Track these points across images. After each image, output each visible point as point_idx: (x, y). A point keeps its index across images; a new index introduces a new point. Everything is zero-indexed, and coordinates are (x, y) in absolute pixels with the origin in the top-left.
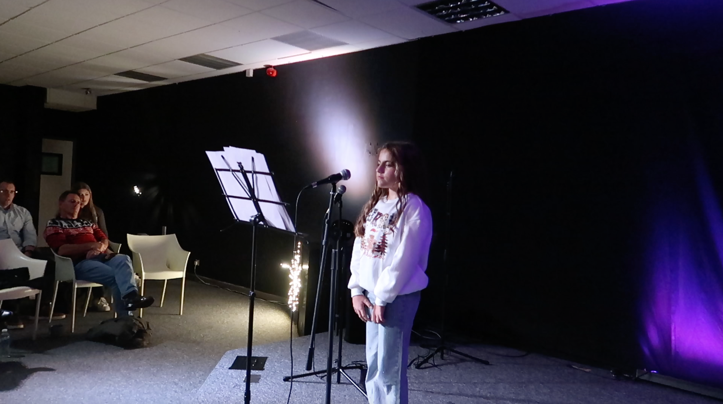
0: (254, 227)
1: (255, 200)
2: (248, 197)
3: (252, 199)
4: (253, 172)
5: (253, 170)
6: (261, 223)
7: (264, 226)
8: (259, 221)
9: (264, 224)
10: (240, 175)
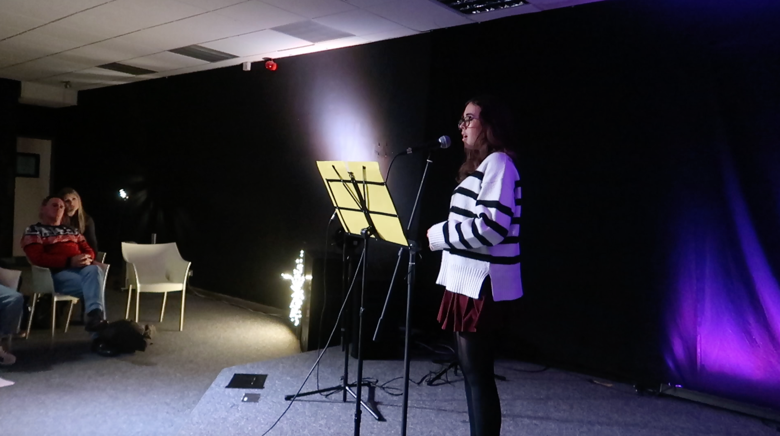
0: (365, 240)
1: (366, 212)
2: (360, 209)
3: (363, 211)
4: (364, 182)
5: (364, 180)
6: (373, 236)
7: (376, 240)
8: (371, 234)
9: (376, 237)
10: (351, 185)
